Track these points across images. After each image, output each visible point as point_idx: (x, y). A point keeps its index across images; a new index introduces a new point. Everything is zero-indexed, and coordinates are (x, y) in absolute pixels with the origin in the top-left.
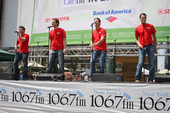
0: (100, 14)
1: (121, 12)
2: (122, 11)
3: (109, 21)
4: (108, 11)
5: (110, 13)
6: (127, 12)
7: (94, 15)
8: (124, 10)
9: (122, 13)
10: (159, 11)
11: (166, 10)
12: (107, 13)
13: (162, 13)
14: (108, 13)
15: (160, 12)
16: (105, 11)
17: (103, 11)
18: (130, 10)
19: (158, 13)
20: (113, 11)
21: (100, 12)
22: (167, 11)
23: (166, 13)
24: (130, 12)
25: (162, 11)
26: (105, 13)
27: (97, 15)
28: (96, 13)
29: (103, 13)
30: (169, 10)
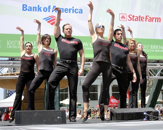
0: (33, 11)
1: (68, 11)
2: (70, 9)
3: (49, 22)
4: (47, 7)
5: (51, 10)
6: (77, 11)
7: (23, 10)
8: (72, 8)
9: (70, 12)
10: (121, 16)
11: (130, 16)
12: (45, 10)
13: (126, 19)
14: (48, 9)
15: (123, 17)
16: (42, 7)
17: (39, 6)
18: (82, 10)
19: (121, 18)
20: (54, 7)
21: (34, 7)
22: (132, 18)
23: (130, 19)
24: (82, 13)
25: (125, 16)
26: (42, 9)
27: (29, 10)
28: (28, 8)
29: (39, 9)
30: (133, 16)
